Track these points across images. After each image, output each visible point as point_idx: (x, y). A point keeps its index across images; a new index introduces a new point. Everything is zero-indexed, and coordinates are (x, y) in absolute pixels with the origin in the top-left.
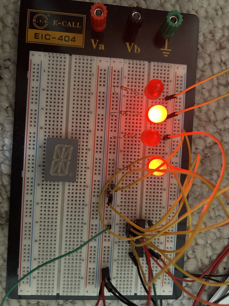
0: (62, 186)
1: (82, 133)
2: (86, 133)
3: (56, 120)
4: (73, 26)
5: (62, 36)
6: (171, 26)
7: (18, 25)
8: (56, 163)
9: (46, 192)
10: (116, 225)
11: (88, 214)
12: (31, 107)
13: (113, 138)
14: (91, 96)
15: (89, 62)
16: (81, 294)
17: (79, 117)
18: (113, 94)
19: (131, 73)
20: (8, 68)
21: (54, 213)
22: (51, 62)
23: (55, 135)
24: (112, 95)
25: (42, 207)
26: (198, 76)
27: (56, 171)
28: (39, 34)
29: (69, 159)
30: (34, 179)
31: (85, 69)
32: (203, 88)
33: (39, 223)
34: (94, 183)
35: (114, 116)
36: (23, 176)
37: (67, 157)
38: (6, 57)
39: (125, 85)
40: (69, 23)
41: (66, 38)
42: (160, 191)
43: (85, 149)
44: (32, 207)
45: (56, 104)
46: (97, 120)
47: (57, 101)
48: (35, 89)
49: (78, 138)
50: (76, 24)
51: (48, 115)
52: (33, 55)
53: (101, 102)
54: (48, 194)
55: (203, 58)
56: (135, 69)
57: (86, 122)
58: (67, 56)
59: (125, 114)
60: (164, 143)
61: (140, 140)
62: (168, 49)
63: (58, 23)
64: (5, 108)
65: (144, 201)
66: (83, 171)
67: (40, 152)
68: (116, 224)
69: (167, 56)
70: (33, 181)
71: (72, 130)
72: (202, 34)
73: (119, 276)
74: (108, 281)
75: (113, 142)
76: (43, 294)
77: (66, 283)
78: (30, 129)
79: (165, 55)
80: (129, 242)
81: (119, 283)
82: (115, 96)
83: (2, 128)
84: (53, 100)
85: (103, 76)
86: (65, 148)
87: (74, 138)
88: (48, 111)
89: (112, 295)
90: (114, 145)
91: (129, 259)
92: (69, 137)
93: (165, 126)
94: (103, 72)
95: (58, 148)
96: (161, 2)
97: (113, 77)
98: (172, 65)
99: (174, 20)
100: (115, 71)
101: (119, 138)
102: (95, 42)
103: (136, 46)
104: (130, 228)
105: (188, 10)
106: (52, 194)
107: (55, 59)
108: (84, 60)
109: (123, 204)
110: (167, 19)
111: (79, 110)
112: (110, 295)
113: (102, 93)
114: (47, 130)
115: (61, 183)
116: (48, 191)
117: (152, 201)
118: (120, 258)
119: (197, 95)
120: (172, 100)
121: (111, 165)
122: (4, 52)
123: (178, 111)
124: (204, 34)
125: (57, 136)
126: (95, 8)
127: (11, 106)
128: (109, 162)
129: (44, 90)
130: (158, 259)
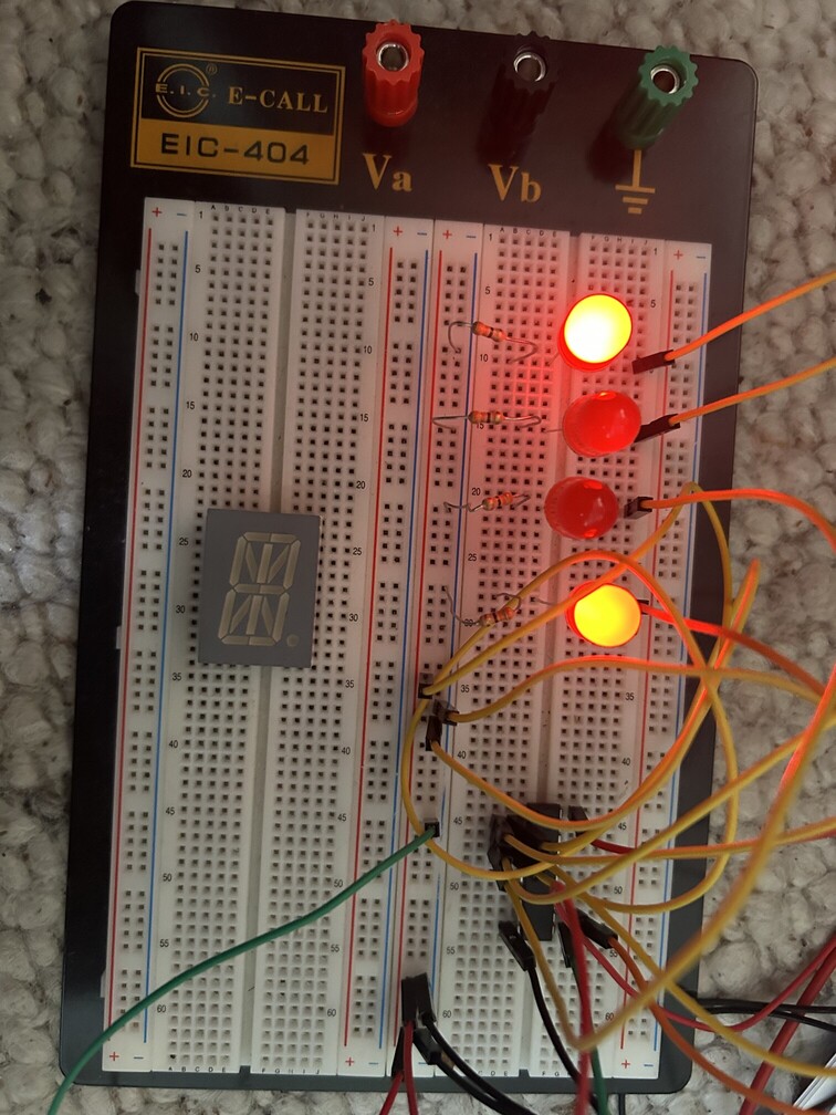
0: (261, 683)
1: (331, 490)
2: (344, 491)
3: (238, 444)
4: (300, 107)
5: (258, 144)
6: (656, 103)
7: (104, 106)
8: (240, 599)
9: (203, 703)
10: (453, 825)
11: (354, 783)
12: (150, 398)
13: (442, 509)
14: (364, 358)
15: (358, 235)
16: (329, 1069)
17: (320, 436)
18: (445, 350)
19: (508, 274)
20: (69, 261)
21: (233, 779)
22: (221, 238)
23: (235, 498)
24: (441, 356)
25: (187, 756)
26: (754, 277)
27: (240, 630)
28: (176, 136)
29: (287, 584)
30: (159, 655)
31: (342, 261)
32: (773, 324)
33: (178, 816)
34: (374, 671)
35: (446, 431)
36: (120, 645)
37: (279, 579)
38: (63, 220)
39: (487, 316)
40: (286, 95)
41: (274, 149)
42: (612, 702)
43: (340, 550)
44: (152, 756)
45: (240, 389)
46: (387, 446)
47: (241, 375)
48: (163, 336)
49: (316, 511)
50: (308, 101)
51: (210, 428)
52: (157, 212)
53: (401, 380)
54: (209, 711)
55: (772, 214)
56: (522, 262)
57: (346, 451)
58: (279, 214)
59: (488, 421)
60: (628, 527)
61: (542, 515)
62: (642, 184)
63: (247, 97)
64: (61, 404)
65: (556, 737)
66: (336, 630)
67: (182, 559)
68: (452, 820)
69: (638, 211)
70: (156, 662)
71: (297, 481)
72: (769, 127)
73: (464, 1007)
74: (424, 1024)
75: (441, 523)
76: (190, 1069)
77: (273, 1030)
78: (145, 480)
79: (631, 210)
80: (502, 885)
81: (463, 1032)
82: (451, 357)
83: (50, 477)
84: (227, 375)
85: (406, 285)
86: (271, 546)
87: (302, 510)
88: (211, 414)
89: (440, 1073)
90: (447, 536)
91: (500, 948)
92: (287, 508)
93: (633, 468)
94: (407, 272)
95: (246, 547)
96: (616, 13)
97: (444, 288)
98: (659, 244)
99: (664, 82)
100: (450, 269)
101: (464, 510)
102: (379, 162)
103: (526, 176)
104: (503, 834)
105: (717, 39)
106: (223, 711)
107: (236, 226)
108: (337, 228)
109: (480, 748)
110: (639, 79)
111: (321, 409)
112: (432, 1076)
113: (403, 346)
114: (208, 482)
115: (255, 672)
116: (210, 698)
117: (584, 739)
118: (468, 944)
119: (749, 348)
120: (659, 372)
121: (437, 608)
122: (52, 204)
123: (679, 410)
124: (774, 128)
125: (242, 504)
126: (378, 42)
127: (79, 396)
128: (427, 594)
129: (194, 337)
130: (607, 946)
